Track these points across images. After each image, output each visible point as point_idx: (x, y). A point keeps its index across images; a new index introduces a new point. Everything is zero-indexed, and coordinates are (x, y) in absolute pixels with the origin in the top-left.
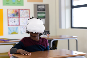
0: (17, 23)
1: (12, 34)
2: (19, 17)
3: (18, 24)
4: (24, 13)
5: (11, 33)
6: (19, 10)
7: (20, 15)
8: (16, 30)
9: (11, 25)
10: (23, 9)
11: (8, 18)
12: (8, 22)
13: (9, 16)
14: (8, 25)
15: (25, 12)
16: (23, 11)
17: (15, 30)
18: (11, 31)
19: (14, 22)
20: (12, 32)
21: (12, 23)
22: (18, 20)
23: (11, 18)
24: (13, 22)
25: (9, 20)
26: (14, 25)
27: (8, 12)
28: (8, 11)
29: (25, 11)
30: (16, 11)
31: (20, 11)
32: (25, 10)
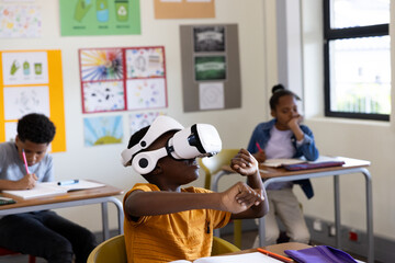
0: (117, 100)
1: (100, 142)
2: (125, 79)
3: (121, 106)
4: (144, 62)
5: (94, 140)
6: (124, 50)
7: (129, 69)
8: (115, 129)
9: (95, 112)
10: (138, 48)
11: (82, 83)
12: (83, 99)
13: (84, 75)
14: (84, 111)
15: (147, 59)
16: (138, 54)
17: (110, 128)
18: (93, 131)
19: (107, 97)
20: (101, 135)
21: (100, 101)
22: (122, 90)
23: (91, 82)
24: (103, 99)
25: (86, 90)
26: (105, 111)
27: (83, 62)
28: (83, 56)
29: (147, 54)
30: (112, 57)
31: (129, 54)
32: (147, 48)
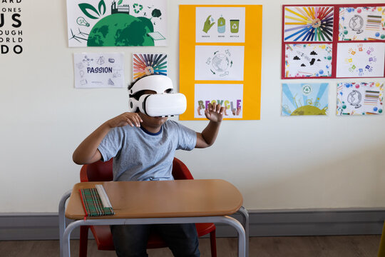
0: (324, 66)
1: (300, 113)
2: (335, 42)
3: (328, 72)
4: (361, 22)
5: (293, 109)
6: (337, 8)
7: (341, 30)
8: (318, 99)
9: (296, 78)
10: (355, 6)
11: (284, 44)
12: (284, 63)
13: (286, 35)
14: (283, 76)
15: (365, 19)
19: (312, 62)
21: (303, 65)
22: (331, 55)
23: (295, 43)
24: (307, 63)
25: (287, 52)
26: (308, 77)
27: (286, 21)
28: (286, 13)
29: (365, 13)
31: (343, 12)
32: (366, 6)
